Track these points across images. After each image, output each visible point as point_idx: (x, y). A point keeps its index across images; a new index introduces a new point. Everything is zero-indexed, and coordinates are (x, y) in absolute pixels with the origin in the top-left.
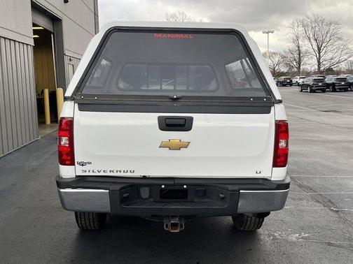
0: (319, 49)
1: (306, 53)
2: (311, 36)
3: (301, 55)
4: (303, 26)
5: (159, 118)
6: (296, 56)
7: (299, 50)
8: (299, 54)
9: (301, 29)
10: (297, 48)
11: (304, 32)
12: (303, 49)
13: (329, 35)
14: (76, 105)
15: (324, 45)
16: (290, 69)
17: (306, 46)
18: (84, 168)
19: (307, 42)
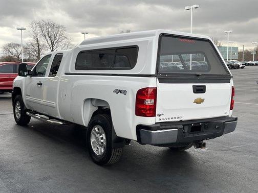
0: (52, 44)
1: (43, 46)
2: (46, 34)
3: (40, 47)
4: (40, 27)
5: (193, 86)
6: (36, 48)
7: (38, 44)
8: (38, 47)
9: (38, 29)
10: (36, 42)
11: (41, 31)
12: (41, 43)
13: (58, 34)
14: (158, 80)
15: (56, 41)
16: (30, 57)
17: (42, 41)
18: (160, 117)
19: (43, 38)
